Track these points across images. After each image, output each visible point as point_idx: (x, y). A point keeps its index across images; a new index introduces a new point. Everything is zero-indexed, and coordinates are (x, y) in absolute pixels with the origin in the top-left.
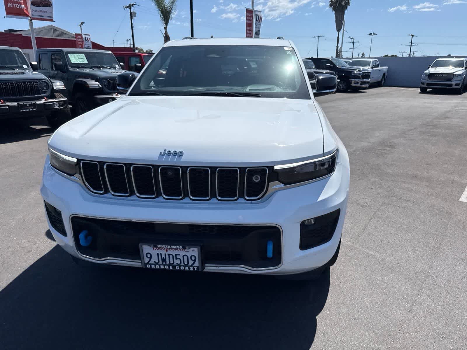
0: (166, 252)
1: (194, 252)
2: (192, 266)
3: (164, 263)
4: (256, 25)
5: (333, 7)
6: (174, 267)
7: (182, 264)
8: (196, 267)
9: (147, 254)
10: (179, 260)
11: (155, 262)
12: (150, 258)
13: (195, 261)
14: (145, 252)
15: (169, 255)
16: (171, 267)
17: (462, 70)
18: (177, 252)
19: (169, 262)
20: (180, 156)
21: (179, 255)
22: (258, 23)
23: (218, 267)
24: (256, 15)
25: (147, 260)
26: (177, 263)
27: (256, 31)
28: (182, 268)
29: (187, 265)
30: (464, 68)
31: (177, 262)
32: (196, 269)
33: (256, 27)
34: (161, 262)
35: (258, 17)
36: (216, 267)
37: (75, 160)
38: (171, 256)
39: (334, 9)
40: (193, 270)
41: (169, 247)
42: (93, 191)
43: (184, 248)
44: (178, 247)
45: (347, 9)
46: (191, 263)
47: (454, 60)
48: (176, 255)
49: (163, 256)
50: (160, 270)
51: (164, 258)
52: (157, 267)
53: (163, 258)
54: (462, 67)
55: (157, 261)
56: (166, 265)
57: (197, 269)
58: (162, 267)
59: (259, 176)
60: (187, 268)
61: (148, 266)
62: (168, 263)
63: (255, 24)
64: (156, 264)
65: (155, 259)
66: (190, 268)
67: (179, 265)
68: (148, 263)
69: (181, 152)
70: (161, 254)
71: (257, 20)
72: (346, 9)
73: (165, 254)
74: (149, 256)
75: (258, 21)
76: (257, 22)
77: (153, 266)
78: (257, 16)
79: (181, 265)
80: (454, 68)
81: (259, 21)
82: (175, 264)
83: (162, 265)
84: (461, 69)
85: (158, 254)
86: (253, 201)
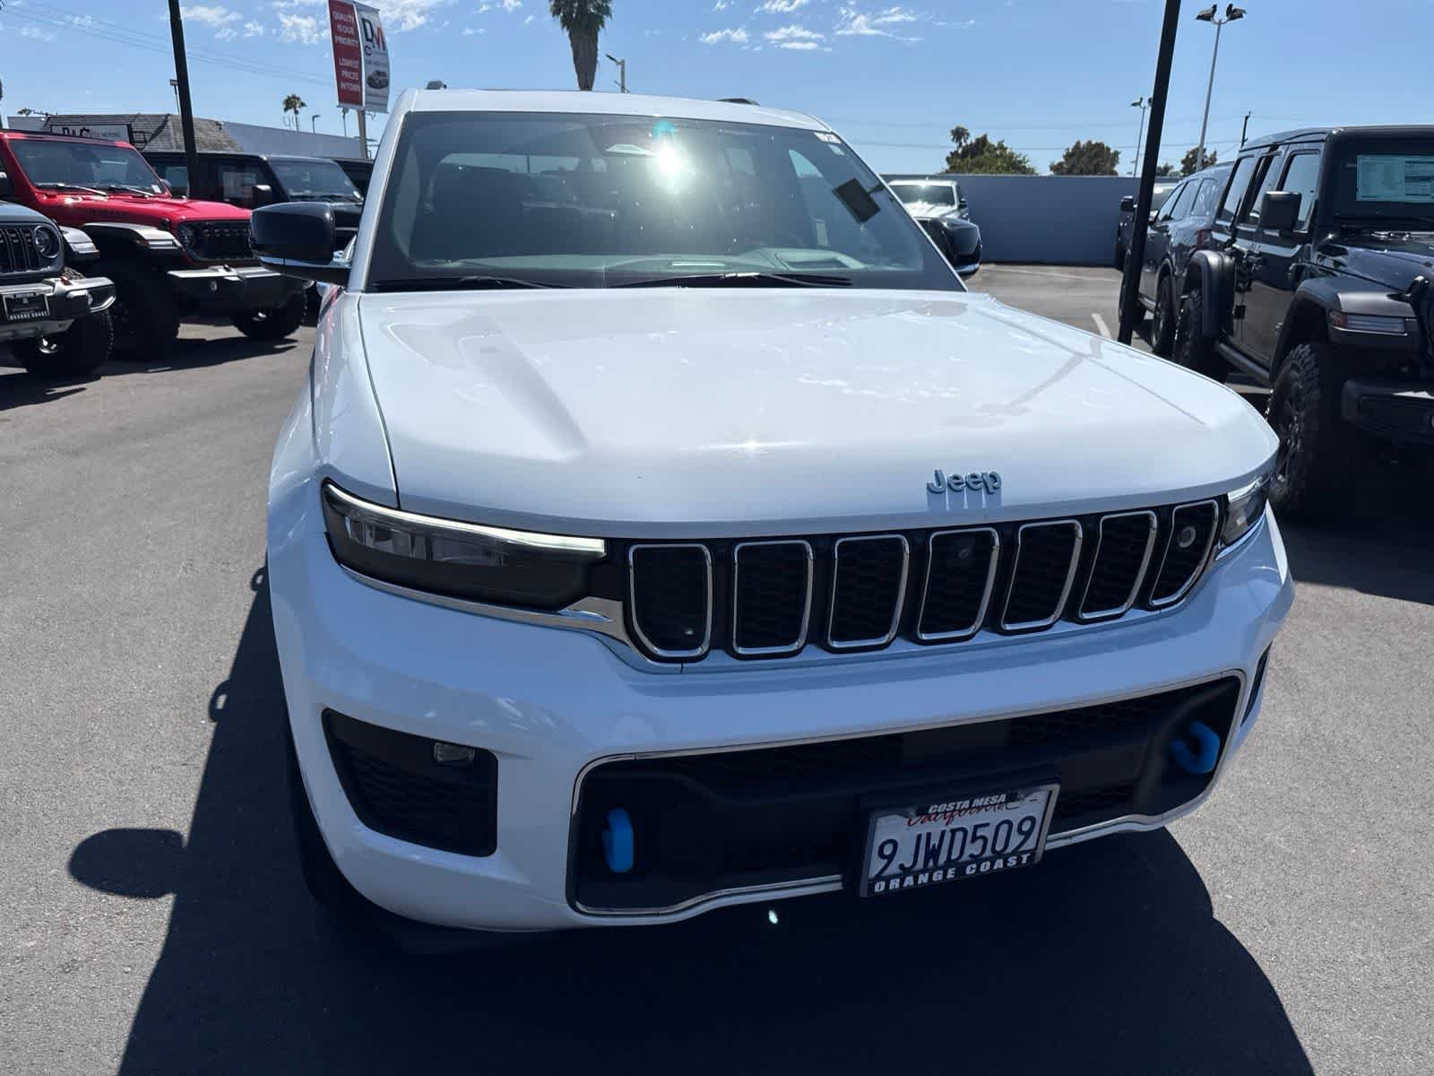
0: (947, 824)
1: (1036, 804)
2: (1014, 852)
3: (931, 864)
4: (366, 54)
5: (562, 14)
6: (961, 869)
7: (988, 853)
8: (1025, 852)
9: (882, 848)
10: (980, 843)
11: (902, 867)
12: (890, 858)
13: (1028, 834)
14: (879, 839)
15: (953, 832)
16: (951, 874)
17: (953, 211)
18: (981, 817)
19: (945, 859)
20: (995, 488)
21: (988, 825)
22: (374, 47)
23: (1070, 837)
24: (364, 21)
25: (876, 865)
26: (971, 856)
27: (371, 73)
28: (985, 867)
29: (998, 855)
30: (955, 207)
31: (974, 849)
32: (1024, 861)
33: (368, 62)
34: (920, 865)
35: (370, 24)
36: (1065, 838)
37: (597, 546)
38: (959, 835)
39: (566, 22)
40: (1017, 864)
41: (966, 804)
42: (660, 652)
43: (1012, 798)
44: (994, 799)
45: (603, 26)
46: (1016, 839)
47: (924, 184)
48: (976, 827)
49: (935, 841)
50: (917, 890)
51: (934, 845)
52: (909, 881)
53: (931, 847)
54: (953, 204)
55: (908, 865)
56: (936, 868)
57: (1028, 857)
58: (923, 879)
59: (1193, 531)
60: (999, 864)
61: (880, 887)
62: (942, 859)
63: (365, 50)
64: (905, 871)
65: (904, 857)
66: (1010, 860)
67: (976, 859)
68: (879, 877)
69: (994, 477)
70: (929, 835)
71: (370, 36)
72: (600, 27)
73: (943, 833)
74: (888, 850)
75: (371, 41)
76: (370, 44)
77: (895, 884)
78: (368, 25)
79: (984, 856)
80: (933, 206)
81: (374, 40)
82: (965, 857)
83: (922, 872)
84: (949, 208)
85: (919, 837)
86: (1163, 611)
